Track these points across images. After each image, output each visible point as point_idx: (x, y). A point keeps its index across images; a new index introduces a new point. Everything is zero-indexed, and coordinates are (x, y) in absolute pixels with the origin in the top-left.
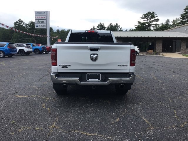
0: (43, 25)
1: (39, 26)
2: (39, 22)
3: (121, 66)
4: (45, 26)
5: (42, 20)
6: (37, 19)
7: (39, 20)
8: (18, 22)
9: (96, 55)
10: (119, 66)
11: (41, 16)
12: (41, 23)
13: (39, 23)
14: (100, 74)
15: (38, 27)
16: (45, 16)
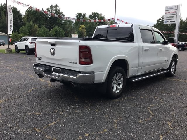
0: (172, 20)
1: (168, 22)
2: (169, 17)
3: (71, 63)
4: (174, 21)
5: (172, 16)
6: (167, 14)
7: (169, 16)
8: (161, 19)
9: (54, 50)
10: (69, 62)
11: (171, 11)
12: (170, 18)
13: (168, 19)
14: (60, 69)
15: (166, 23)
16: (176, 11)
